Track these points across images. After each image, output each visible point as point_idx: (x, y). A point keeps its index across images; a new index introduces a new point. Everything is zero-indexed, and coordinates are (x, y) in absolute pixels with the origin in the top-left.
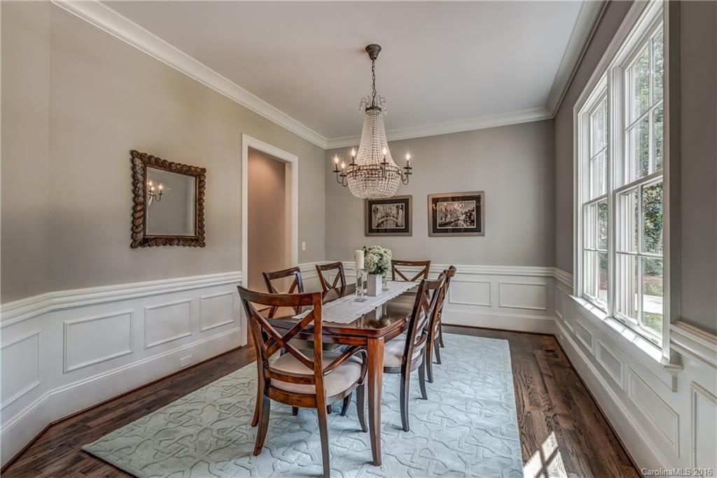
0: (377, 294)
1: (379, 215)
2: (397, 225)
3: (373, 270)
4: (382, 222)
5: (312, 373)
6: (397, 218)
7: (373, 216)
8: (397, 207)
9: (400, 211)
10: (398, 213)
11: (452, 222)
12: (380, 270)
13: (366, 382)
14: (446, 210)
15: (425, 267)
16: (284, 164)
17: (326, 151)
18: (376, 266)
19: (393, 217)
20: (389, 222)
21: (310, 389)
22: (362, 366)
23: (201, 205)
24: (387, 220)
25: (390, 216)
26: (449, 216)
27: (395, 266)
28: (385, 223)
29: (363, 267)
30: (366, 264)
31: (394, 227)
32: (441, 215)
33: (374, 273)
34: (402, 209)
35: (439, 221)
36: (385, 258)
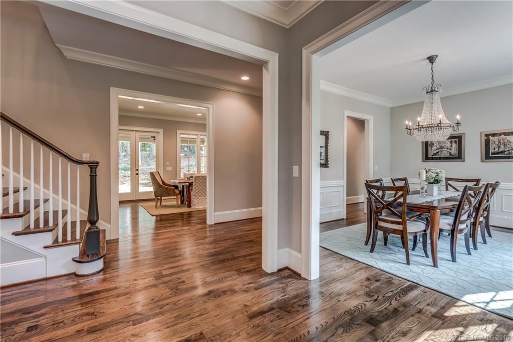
0: (434, 195)
1: (434, 148)
2: (450, 154)
3: (432, 181)
4: (437, 153)
5: (401, 220)
6: (451, 150)
7: (429, 148)
8: (451, 142)
9: (454, 145)
10: (452, 146)
11: (505, 151)
12: (437, 181)
13: (428, 232)
14: (499, 142)
15: (475, 183)
16: (364, 121)
17: (391, 108)
18: (434, 179)
19: (447, 149)
20: (443, 152)
21: (400, 227)
22: (426, 225)
23: (327, 148)
24: (441, 151)
25: (445, 148)
26: (502, 147)
27: (449, 182)
28: (439, 153)
29: (425, 179)
30: (427, 178)
31: (448, 155)
32: (494, 146)
33: (432, 183)
34: (456, 142)
35: (491, 151)
36: (440, 175)
